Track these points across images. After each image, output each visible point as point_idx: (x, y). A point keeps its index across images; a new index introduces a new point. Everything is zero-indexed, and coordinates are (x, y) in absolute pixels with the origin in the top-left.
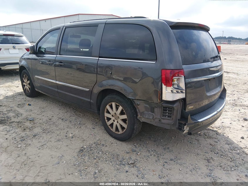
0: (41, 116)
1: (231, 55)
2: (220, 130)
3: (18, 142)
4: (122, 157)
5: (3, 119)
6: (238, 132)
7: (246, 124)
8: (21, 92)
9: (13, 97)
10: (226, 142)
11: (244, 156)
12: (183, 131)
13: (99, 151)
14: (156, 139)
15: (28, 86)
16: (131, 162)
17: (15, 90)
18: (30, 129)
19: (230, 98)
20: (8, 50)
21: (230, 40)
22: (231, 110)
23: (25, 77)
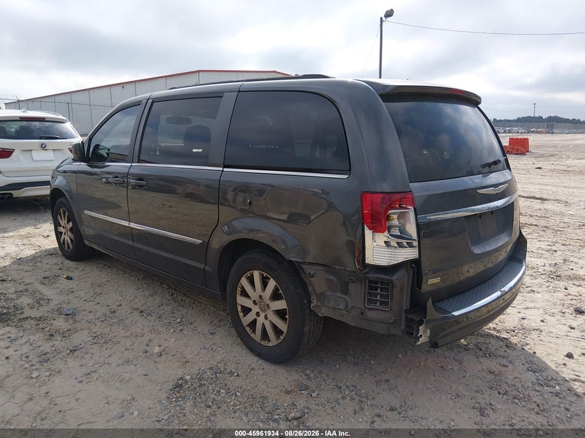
0: (92, 303)
1: (552, 158)
2: (515, 337)
3: (33, 365)
4: (274, 402)
5: (5, 311)
6: (559, 341)
7: (579, 323)
8: (55, 249)
9: (34, 259)
10: (527, 366)
11: (570, 399)
12: (418, 338)
13: (220, 388)
14: (360, 358)
15: (69, 234)
16: (293, 415)
17: (39, 244)
18: (65, 335)
19: (546, 261)
20: (29, 152)
21: (552, 124)
22: (546, 289)
23: (62, 215)
